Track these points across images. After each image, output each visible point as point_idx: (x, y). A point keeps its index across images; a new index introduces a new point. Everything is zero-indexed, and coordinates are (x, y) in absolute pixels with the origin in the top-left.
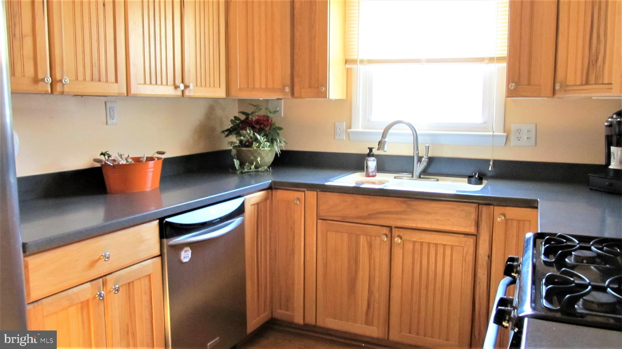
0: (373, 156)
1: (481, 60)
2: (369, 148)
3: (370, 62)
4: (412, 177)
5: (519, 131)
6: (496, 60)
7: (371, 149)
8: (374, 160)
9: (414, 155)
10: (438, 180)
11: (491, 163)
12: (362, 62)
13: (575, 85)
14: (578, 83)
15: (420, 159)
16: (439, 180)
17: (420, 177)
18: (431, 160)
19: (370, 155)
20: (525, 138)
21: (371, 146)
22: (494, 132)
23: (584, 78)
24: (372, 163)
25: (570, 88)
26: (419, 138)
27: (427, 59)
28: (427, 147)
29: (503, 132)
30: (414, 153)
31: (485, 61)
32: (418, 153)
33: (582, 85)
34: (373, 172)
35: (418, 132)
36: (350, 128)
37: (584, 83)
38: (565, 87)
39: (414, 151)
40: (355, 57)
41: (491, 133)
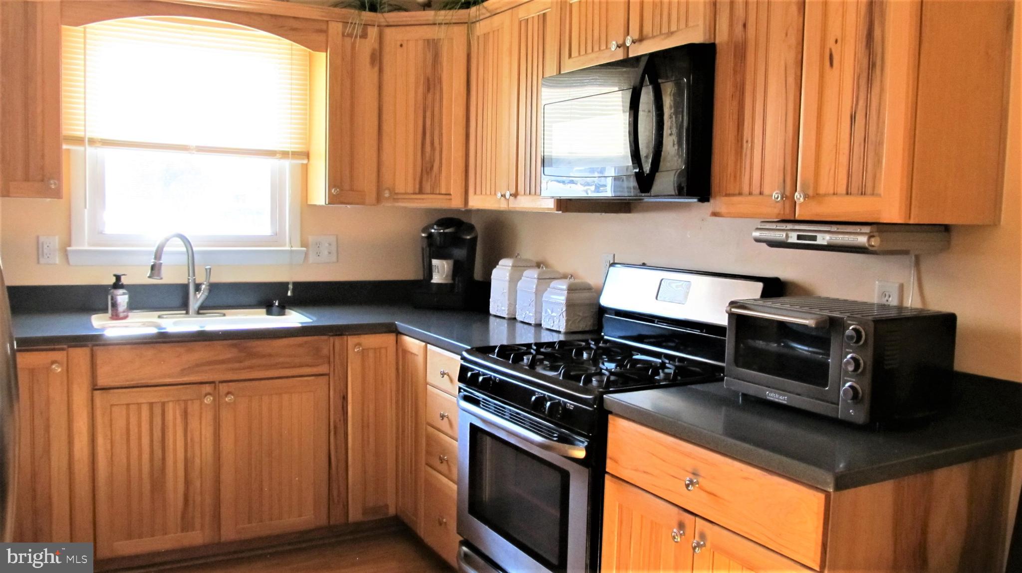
0: (122, 287)
1: (271, 154)
2: (115, 275)
3: (106, 143)
4: (187, 313)
5: (318, 245)
6: (292, 154)
7: (118, 278)
8: (124, 294)
9: (189, 283)
10: (224, 315)
11: (291, 286)
12: (92, 142)
13: (406, 193)
14: (410, 190)
15: (198, 287)
16: (226, 315)
17: (198, 313)
18: (214, 288)
19: (118, 285)
20: (326, 253)
21: (118, 273)
22: (292, 247)
23: (417, 186)
24: (122, 298)
25: (399, 197)
26: (196, 256)
27: (197, 147)
28: (208, 271)
29: (300, 246)
30: (189, 279)
31: (278, 155)
32: (195, 279)
33: (414, 193)
34: (124, 312)
35: (195, 249)
36: (70, 246)
37: (417, 191)
38: (395, 196)
39: (189, 276)
40: (80, 134)
41: (287, 248)
